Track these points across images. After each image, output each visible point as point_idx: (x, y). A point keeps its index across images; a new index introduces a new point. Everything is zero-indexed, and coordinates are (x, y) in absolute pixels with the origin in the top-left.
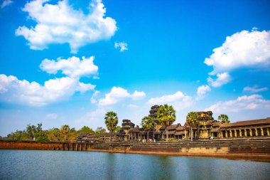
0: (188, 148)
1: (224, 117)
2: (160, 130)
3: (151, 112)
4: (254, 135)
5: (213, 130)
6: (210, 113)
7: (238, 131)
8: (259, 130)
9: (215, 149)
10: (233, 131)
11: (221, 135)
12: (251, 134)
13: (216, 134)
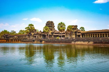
2: (51, 33)
4: (96, 37)
5: (78, 34)
8: (98, 35)
10: (87, 35)
12: (95, 36)
13: (79, 36)
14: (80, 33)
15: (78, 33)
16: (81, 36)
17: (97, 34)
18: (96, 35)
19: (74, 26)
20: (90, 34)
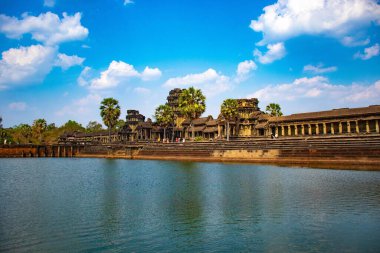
0: (223, 150)
1: (275, 107)
2: (183, 124)
3: (169, 99)
6: (255, 102)
7: (293, 128)
8: (321, 126)
9: (260, 152)
10: (286, 128)
11: (269, 133)
13: (262, 131)
14: (265, 121)
17: (317, 123)
18: (313, 126)
19: (247, 101)
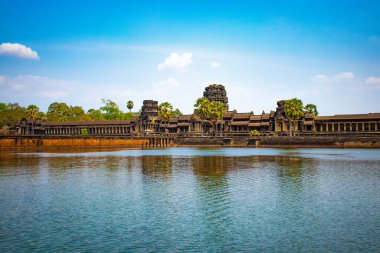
4: (355, 130)
5: (305, 123)
10: (330, 125)
12: (351, 129)
13: (309, 127)
14: (311, 119)
15: (307, 120)
16: (314, 129)
17: (357, 123)
20: (339, 123)
